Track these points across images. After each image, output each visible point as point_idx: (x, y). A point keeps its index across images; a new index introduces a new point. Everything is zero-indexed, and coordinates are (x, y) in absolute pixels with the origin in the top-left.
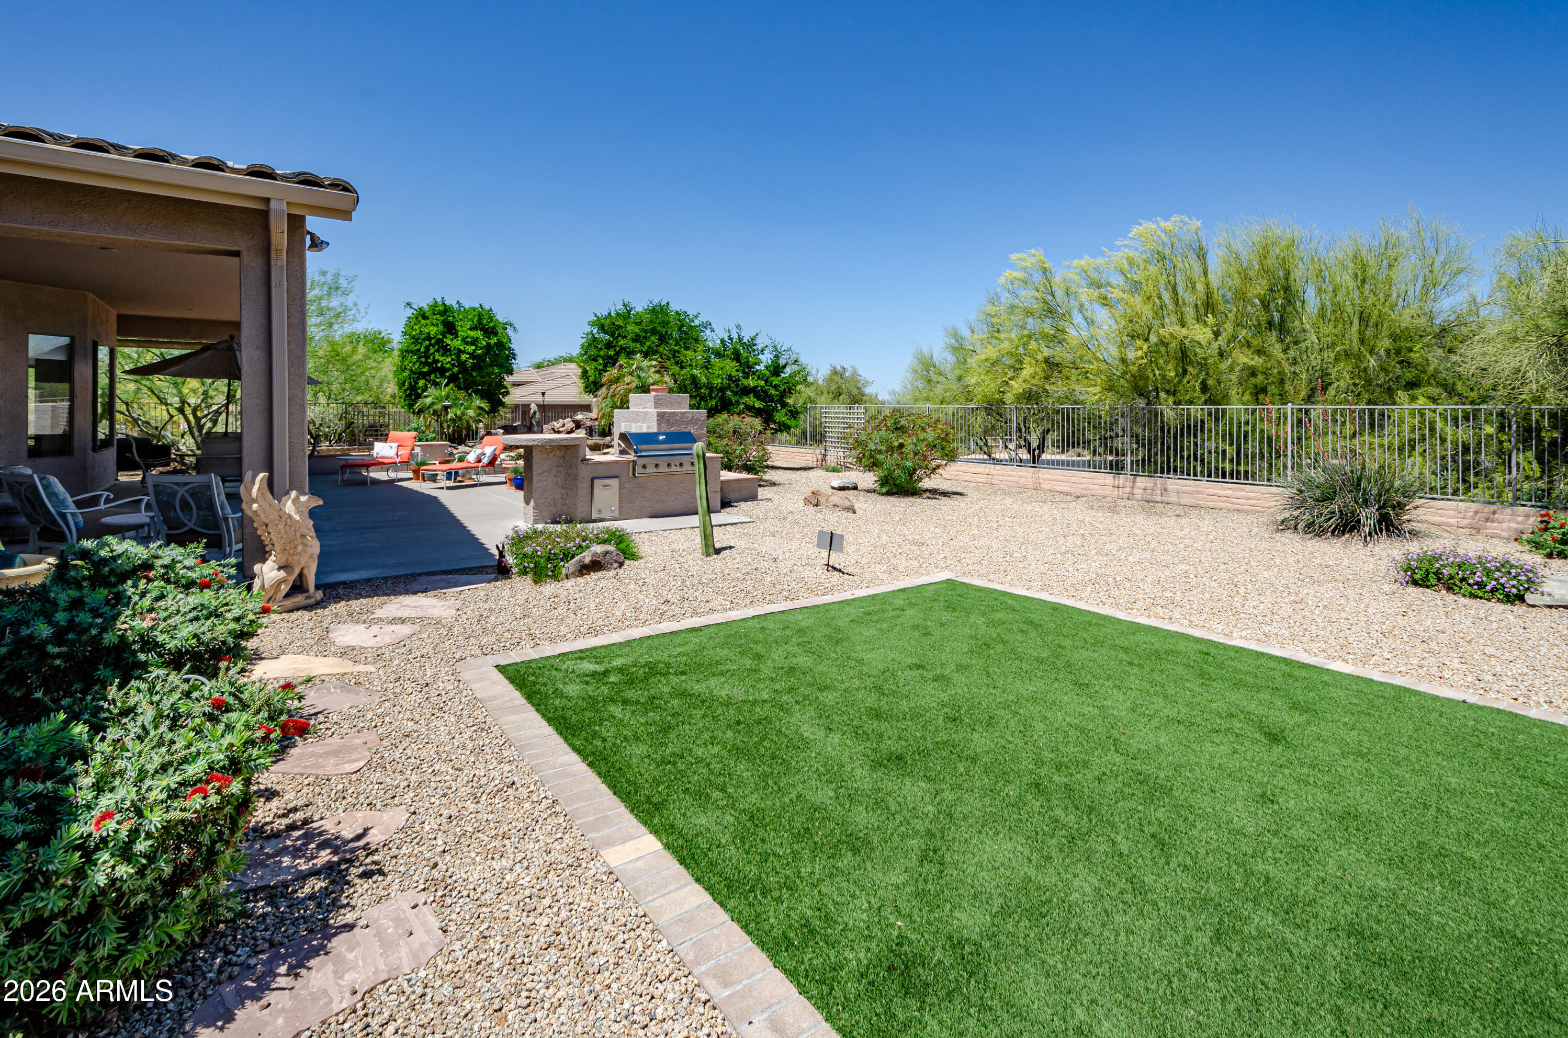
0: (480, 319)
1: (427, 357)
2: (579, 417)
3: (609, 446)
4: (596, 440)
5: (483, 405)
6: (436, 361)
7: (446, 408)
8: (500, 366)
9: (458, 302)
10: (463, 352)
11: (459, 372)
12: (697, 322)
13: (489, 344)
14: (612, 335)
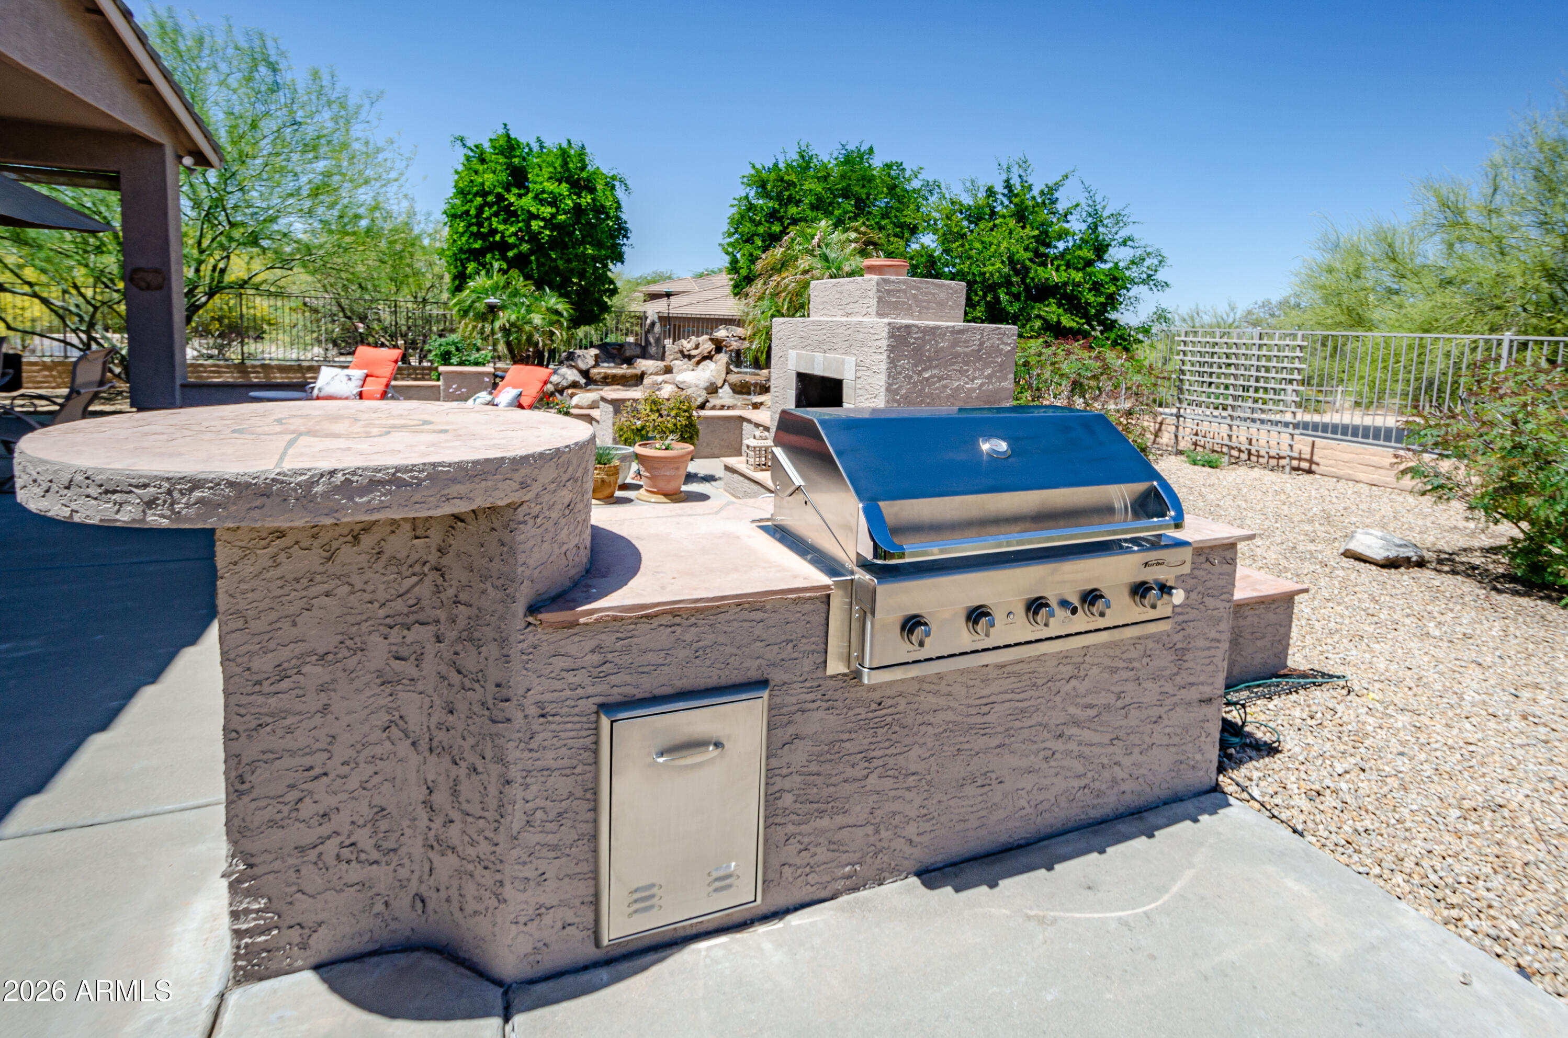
0: (565, 164)
1: (480, 225)
2: (721, 333)
3: (765, 389)
4: (747, 375)
5: (560, 307)
6: (494, 232)
7: (492, 309)
8: (599, 245)
9: (539, 140)
10: (536, 217)
11: (532, 252)
12: (916, 184)
13: (577, 206)
14: (779, 197)
